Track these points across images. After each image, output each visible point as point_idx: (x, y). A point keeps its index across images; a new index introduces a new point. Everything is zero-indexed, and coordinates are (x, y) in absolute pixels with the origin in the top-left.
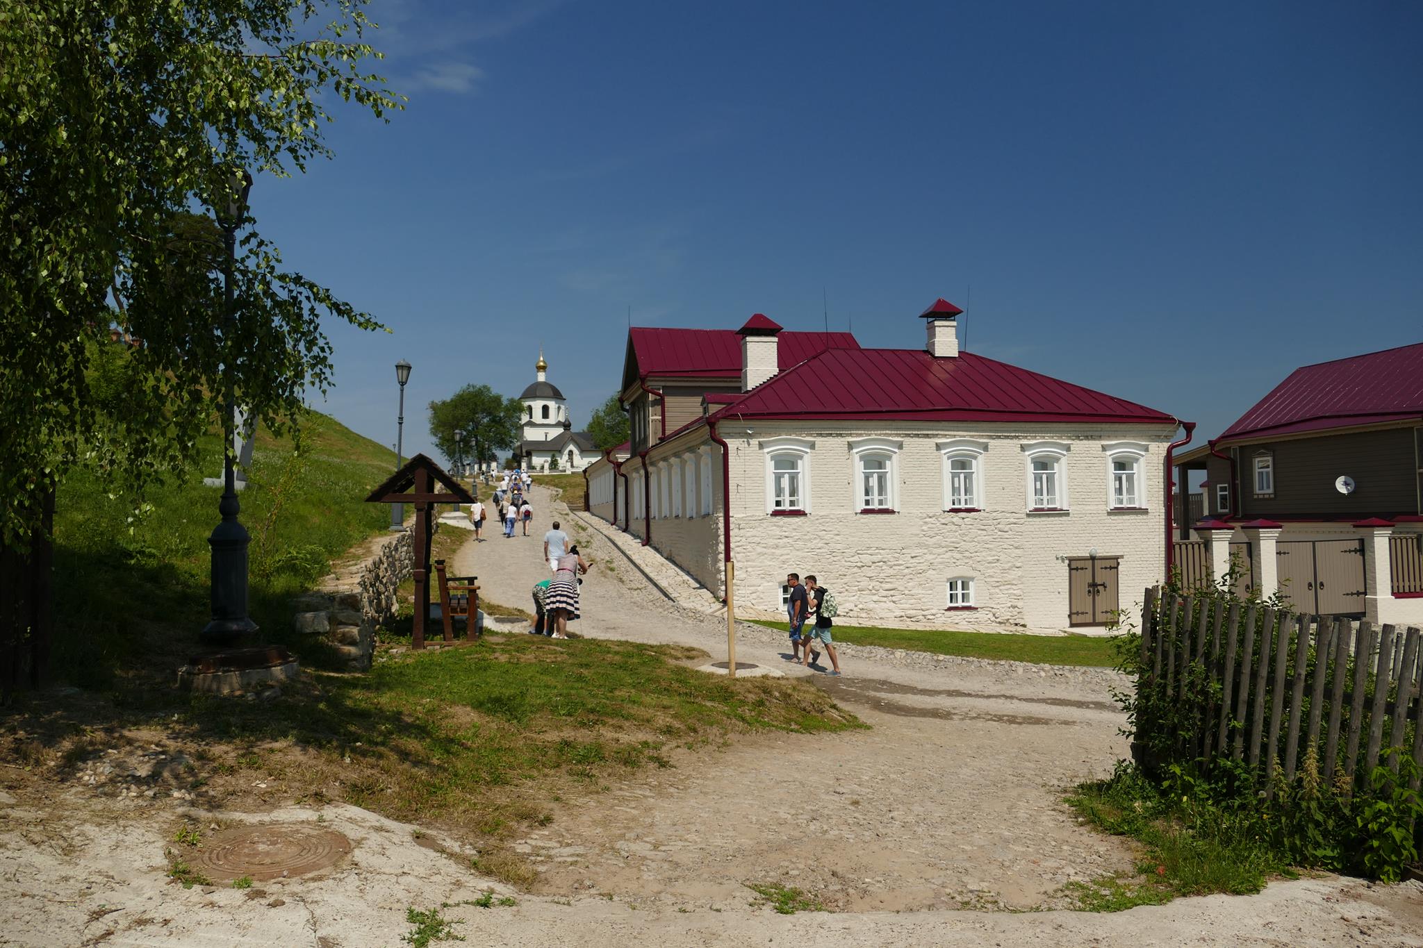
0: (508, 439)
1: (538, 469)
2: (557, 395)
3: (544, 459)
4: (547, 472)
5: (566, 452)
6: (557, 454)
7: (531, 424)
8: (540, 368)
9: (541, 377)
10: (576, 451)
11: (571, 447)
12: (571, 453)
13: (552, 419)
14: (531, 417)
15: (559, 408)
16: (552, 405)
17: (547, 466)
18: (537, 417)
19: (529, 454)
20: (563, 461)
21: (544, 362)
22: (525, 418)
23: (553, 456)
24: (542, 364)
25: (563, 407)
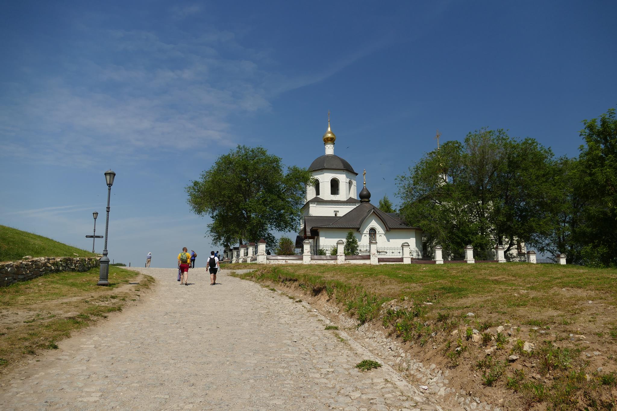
0: (288, 218)
1: (328, 254)
2: (348, 169)
3: (336, 240)
4: (341, 260)
5: (367, 230)
6: (355, 234)
7: (318, 201)
8: (327, 141)
9: (329, 150)
10: (380, 230)
11: (374, 224)
12: (373, 232)
13: (343, 195)
14: (318, 193)
15: (350, 183)
16: (342, 178)
17: (341, 249)
18: (326, 193)
19: (315, 234)
20: (363, 242)
21: (331, 133)
22: (311, 193)
23: (350, 236)
24: (329, 135)
25: (354, 183)
